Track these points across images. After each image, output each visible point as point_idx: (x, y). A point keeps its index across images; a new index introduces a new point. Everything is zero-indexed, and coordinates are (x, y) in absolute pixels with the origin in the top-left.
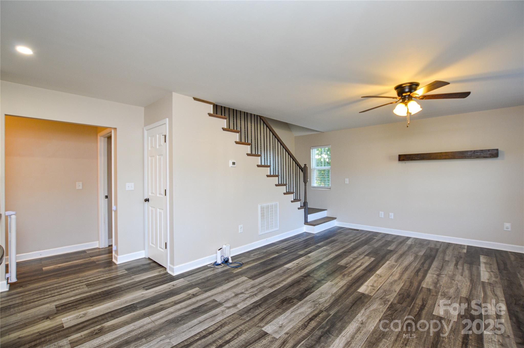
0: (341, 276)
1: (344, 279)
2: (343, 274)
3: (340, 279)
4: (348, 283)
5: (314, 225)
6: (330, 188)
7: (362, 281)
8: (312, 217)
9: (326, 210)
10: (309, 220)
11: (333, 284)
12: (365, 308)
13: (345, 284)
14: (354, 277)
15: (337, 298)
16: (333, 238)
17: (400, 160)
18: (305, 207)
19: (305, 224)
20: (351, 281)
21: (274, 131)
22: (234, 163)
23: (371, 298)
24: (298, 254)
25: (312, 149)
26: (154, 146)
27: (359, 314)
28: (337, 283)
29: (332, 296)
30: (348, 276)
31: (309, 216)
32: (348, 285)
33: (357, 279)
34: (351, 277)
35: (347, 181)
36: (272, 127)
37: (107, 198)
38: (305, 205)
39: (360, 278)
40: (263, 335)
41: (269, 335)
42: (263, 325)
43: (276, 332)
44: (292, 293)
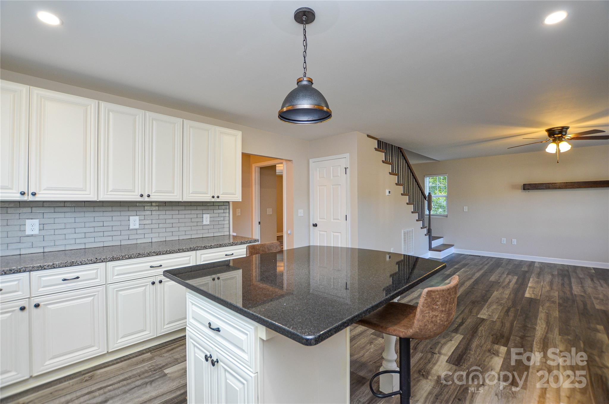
5: (440, 251)
6: (447, 216)
8: (435, 243)
9: (443, 237)
10: (433, 246)
16: (463, 262)
17: (525, 189)
18: (429, 234)
19: (429, 250)
21: (409, 162)
22: (389, 192)
24: (445, 274)
25: (426, 177)
26: (325, 176)
31: (433, 242)
34: (510, 288)
35: (466, 209)
36: (408, 158)
37: (260, 224)
38: (429, 231)
40: (483, 320)
41: (487, 319)
42: (475, 315)
43: (490, 318)
44: (474, 298)
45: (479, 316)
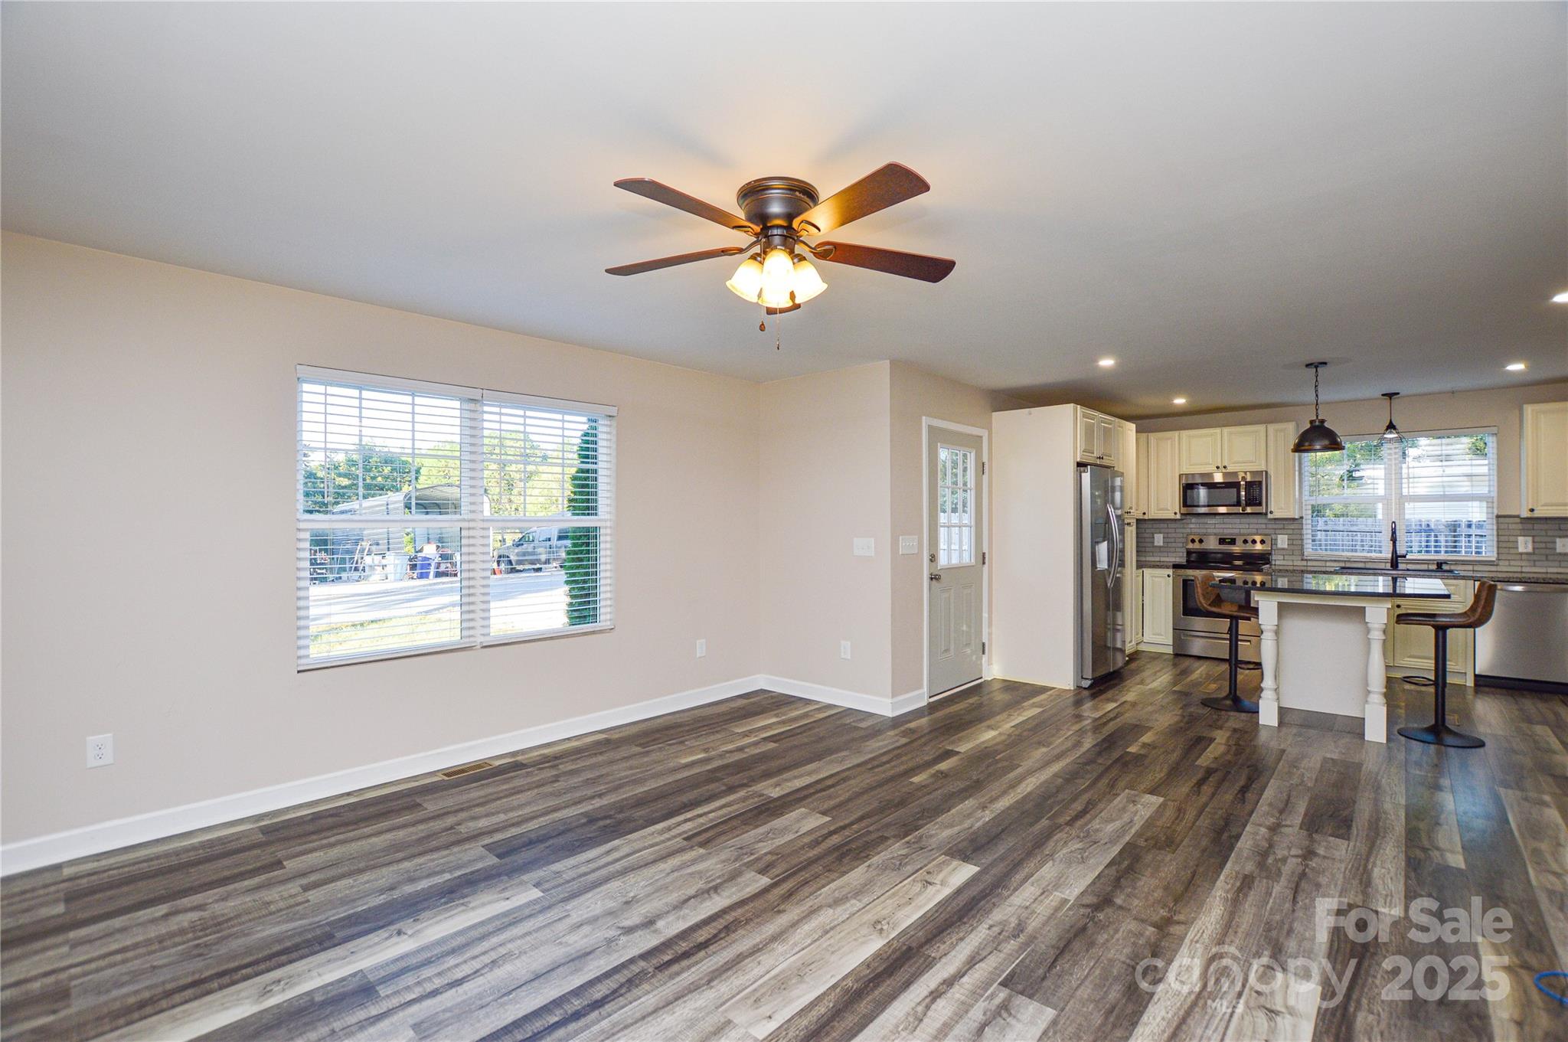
0: (1033, 925)
1: (1019, 911)
2: (1022, 938)
3: (1034, 912)
4: (1006, 893)
7: (954, 904)
11: (1056, 890)
12: (971, 831)
13: (1016, 890)
14: (980, 922)
15: (1037, 850)
20: (994, 904)
23: (950, 849)
27: (987, 819)
28: (1042, 894)
29: (1051, 856)
30: (1003, 923)
32: (1005, 887)
33: (973, 912)
34: (991, 922)
39: (960, 919)
40: (1152, 792)
41: (1144, 792)
42: (1169, 803)
43: (1136, 796)
44: (1168, 858)
45: (1161, 799)
